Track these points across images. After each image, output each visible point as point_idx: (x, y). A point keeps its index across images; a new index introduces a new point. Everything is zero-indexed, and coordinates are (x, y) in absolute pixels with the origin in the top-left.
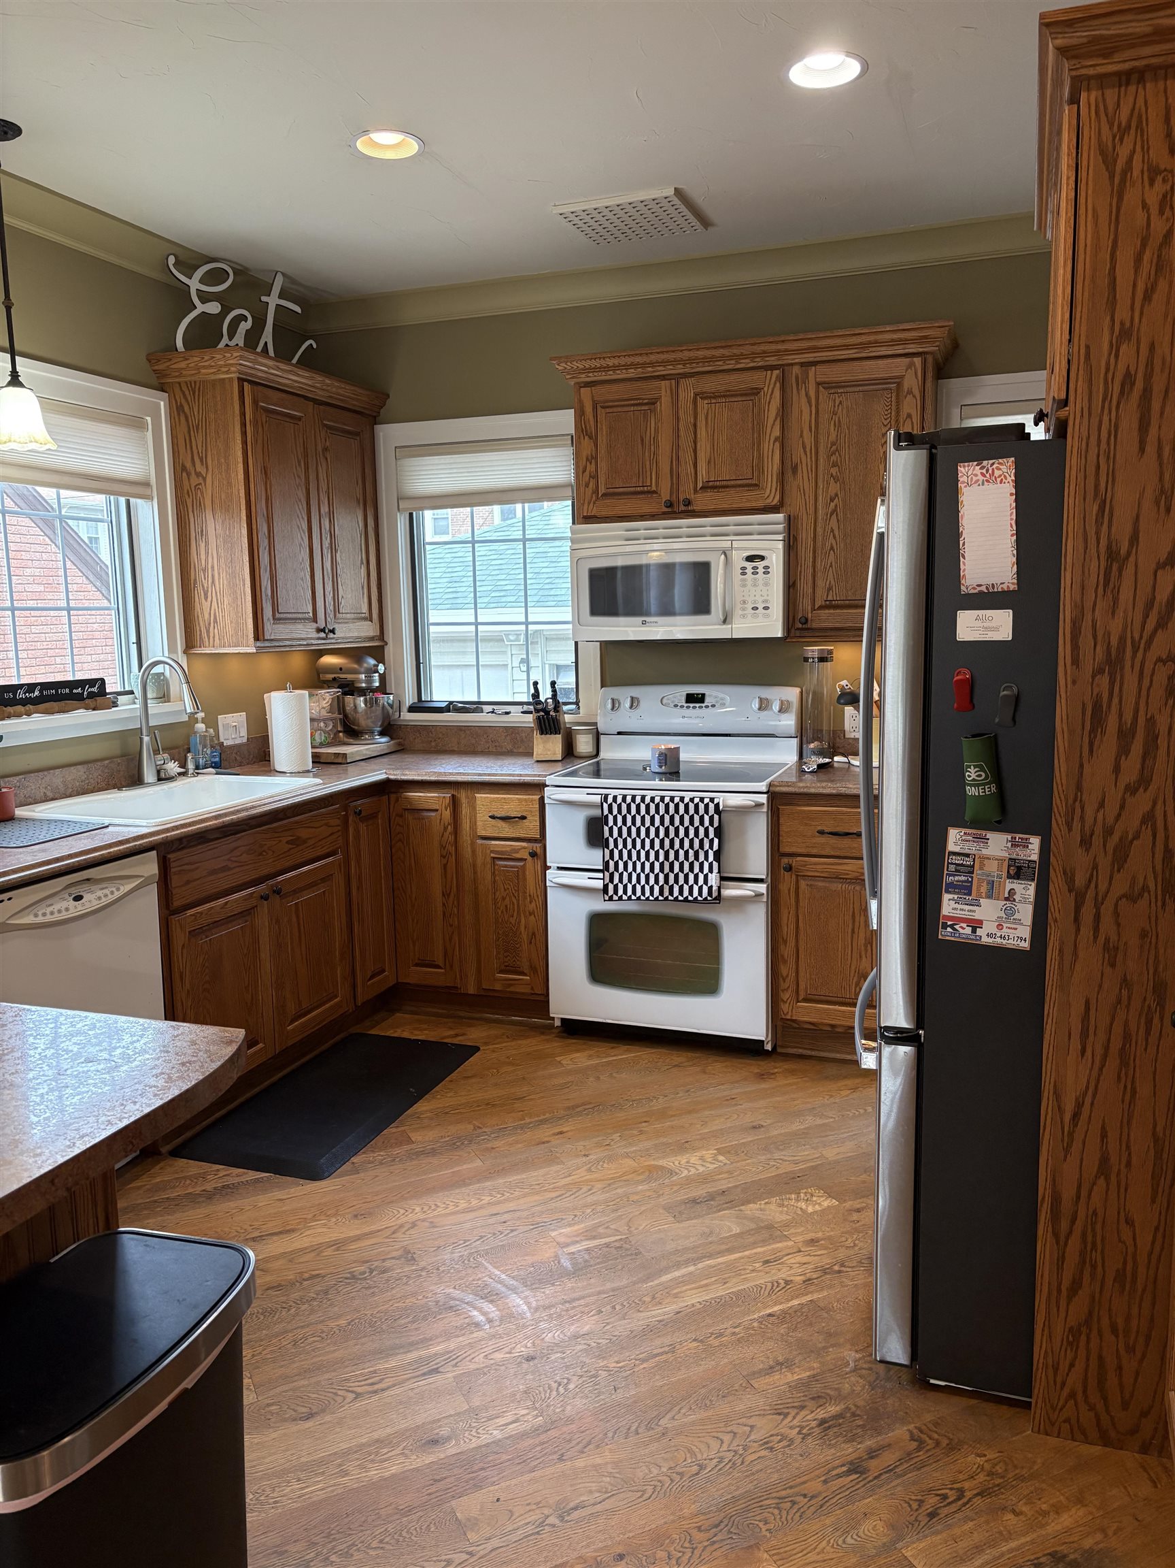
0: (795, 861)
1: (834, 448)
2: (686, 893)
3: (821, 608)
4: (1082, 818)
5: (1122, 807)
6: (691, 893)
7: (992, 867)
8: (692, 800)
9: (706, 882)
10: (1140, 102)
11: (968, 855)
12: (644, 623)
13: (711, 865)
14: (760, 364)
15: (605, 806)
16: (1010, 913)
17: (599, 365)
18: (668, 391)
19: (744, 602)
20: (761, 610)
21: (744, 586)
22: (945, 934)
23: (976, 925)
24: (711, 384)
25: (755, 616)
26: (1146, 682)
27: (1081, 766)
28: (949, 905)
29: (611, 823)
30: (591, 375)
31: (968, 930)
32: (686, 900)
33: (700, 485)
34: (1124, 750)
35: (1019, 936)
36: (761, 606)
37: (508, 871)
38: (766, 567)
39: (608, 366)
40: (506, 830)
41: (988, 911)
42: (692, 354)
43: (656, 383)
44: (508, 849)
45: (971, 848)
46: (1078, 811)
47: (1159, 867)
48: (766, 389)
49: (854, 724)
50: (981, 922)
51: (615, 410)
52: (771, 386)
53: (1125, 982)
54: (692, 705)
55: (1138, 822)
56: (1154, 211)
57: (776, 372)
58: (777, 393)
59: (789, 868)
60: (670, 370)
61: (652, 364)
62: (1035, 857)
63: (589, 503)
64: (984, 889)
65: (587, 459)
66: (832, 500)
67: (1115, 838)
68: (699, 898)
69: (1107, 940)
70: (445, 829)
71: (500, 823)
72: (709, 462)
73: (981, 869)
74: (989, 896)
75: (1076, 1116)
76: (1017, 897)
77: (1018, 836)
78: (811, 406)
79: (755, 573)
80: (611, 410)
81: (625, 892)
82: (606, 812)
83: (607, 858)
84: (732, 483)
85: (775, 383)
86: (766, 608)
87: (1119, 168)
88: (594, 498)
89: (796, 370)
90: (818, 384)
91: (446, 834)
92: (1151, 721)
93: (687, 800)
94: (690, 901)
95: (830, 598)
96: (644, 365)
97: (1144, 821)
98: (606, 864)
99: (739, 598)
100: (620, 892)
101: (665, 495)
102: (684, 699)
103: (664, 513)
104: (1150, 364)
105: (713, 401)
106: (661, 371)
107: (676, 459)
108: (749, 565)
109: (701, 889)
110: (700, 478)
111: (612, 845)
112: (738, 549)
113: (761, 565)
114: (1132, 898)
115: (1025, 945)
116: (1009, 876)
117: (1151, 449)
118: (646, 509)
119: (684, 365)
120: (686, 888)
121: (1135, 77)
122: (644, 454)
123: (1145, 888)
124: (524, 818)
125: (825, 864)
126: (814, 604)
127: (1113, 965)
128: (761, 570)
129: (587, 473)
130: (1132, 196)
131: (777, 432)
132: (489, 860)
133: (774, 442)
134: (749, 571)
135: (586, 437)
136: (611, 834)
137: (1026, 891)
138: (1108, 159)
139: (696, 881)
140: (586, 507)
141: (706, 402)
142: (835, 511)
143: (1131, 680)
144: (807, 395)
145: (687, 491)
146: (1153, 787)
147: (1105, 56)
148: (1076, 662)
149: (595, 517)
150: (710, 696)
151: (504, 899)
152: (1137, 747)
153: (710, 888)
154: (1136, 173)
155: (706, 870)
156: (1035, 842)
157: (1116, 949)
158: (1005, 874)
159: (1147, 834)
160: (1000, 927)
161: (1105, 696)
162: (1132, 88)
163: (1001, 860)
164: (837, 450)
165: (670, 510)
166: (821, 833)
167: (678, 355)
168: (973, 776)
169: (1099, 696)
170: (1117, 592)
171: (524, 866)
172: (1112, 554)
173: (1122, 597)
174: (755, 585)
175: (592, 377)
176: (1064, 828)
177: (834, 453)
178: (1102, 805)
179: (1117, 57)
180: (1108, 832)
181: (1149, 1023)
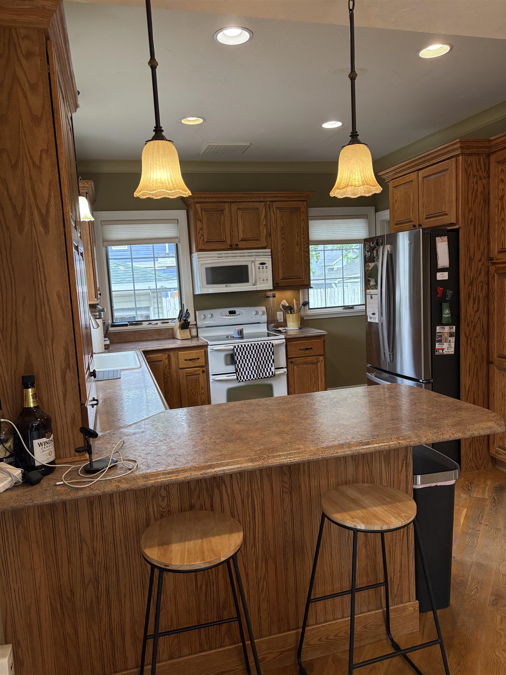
0: (292, 360)
1: (282, 229)
2: (264, 375)
3: (281, 279)
4: (467, 320)
5: (474, 316)
6: (266, 375)
7: (446, 335)
8: (261, 344)
9: (271, 370)
10: (472, 160)
11: (441, 333)
12: (226, 286)
13: (272, 364)
14: (258, 200)
15: (235, 349)
16: (450, 345)
17: (204, 196)
18: (228, 207)
19: (260, 278)
20: (265, 280)
21: (260, 273)
22: (437, 353)
23: (443, 349)
24: (242, 206)
25: (264, 283)
26: (477, 287)
27: (467, 307)
28: (437, 346)
29: (237, 355)
30: (199, 199)
31: (441, 351)
32: (265, 377)
33: (240, 239)
34: (474, 303)
35: (452, 351)
36: (265, 279)
37: (192, 380)
38: (267, 267)
39: (207, 197)
40: (191, 364)
41: (445, 346)
42: (236, 195)
43: (223, 204)
44: (192, 371)
45: (441, 331)
46: (466, 318)
47: (481, 329)
48: (260, 208)
49: (280, 317)
50: (444, 349)
51: (209, 212)
52: (262, 208)
53: (476, 357)
54: (232, 315)
55: (477, 319)
56: (475, 184)
57: (263, 203)
58: (264, 210)
59: (292, 362)
60: (228, 200)
61: (222, 198)
62: (454, 331)
63: (201, 245)
64: (444, 341)
65: (200, 229)
66: (283, 245)
67: (474, 323)
68: (269, 376)
69: (473, 348)
70: (166, 367)
71: (189, 362)
72: (243, 232)
73: (444, 335)
74: (445, 342)
75: (469, 391)
76: (451, 341)
77: (451, 326)
78: (274, 215)
79: (263, 269)
80: (208, 212)
81: (244, 378)
82: (235, 351)
83: (237, 367)
84: (251, 239)
85: (263, 207)
86: (267, 280)
87: (468, 174)
88: (203, 243)
89: (268, 203)
90: (276, 208)
91: (166, 370)
92: (479, 296)
93: (259, 344)
94: (266, 378)
95: (284, 276)
96: (219, 198)
97: (478, 319)
98: (237, 370)
99: (258, 277)
100: (242, 379)
101: (229, 243)
102: (228, 313)
103: (229, 248)
104: (475, 217)
105: (243, 211)
106: (225, 200)
107: (231, 231)
108: (261, 266)
109: (269, 373)
110: (240, 237)
111: (238, 363)
112: (257, 261)
113: (265, 266)
114: (477, 337)
115: (453, 353)
116: (449, 337)
117: (476, 235)
118: (223, 247)
119: (233, 199)
120: (264, 373)
121: (470, 155)
122: (220, 228)
123: (479, 334)
124: (198, 359)
125: (301, 359)
126: (279, 279)
127: (474, 353)
128: (265, 268)
129: (200, 234)
130: (471, 180)
131: (264, 223)
132: (185, 376)
133: (264, 226)
134: (261, 268)
135: (199, 221)
136: (238, 359)
137: (453, 339)
138: (466, 171)
139: (267, 371)
140: (200, 246)
141: (241, 211)
142: (284, 249)
143: (475, 286)
144: (273, 211)
145: (235, 241)
146: (480, 311)
147: (468, 149)
148: (465, 283)
149: (204, 249)
150: (237, 311)
151: (191, 390)
152: (476, 302)
153: (272, 372)
154: (471, 175)
155: (270, 366)
156: (454, 327)
157: (474, 349)
158: (448, 336)
159: (479, 322)
160: (448, 349)
161: (470, 290)
162: (470, 157)
163: (448, 333)
164: (283, 229)
165: (231, 247)
166: (301, 349)
167: (232, 195)
168: (447, 312)
169: (469, 291)
170: (472, 266)
171: (199, 377)
172: (470, 259)
173: (472, 269)
174: (263, 273)
175: (200, 200)
176: (464, 322)
177: (282, 230)
178: (471, 316)
179: (469, 150)
180: (472, 322)
181: (481, 365)
